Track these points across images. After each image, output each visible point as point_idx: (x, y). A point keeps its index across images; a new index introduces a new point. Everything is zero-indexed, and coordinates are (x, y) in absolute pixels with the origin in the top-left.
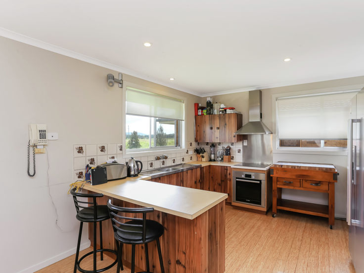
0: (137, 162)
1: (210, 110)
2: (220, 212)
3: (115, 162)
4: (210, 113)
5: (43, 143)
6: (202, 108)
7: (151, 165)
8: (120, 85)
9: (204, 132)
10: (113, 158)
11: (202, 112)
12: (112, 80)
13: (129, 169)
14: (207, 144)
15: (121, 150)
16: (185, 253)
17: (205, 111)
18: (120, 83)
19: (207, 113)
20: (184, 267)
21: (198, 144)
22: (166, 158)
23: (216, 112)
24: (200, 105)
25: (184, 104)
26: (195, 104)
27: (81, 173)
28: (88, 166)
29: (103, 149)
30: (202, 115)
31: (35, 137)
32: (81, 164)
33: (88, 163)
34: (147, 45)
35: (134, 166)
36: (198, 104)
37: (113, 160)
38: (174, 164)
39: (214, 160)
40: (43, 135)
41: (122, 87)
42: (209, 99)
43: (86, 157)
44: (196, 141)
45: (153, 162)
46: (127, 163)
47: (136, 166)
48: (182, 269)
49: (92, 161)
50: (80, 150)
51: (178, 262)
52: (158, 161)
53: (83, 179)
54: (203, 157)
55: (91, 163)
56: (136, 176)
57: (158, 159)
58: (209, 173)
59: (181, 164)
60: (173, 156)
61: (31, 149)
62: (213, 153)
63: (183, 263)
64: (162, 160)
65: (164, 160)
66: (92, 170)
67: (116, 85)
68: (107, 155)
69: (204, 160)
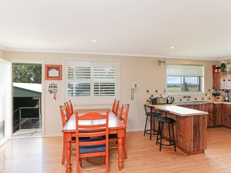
0: (171, 97)
1: (223, 69)
2: (203, 120)
3: (162, 97)
4: (223, 71)
5: (136, 89)
6: (218, 68)
7: (181, 100)
8: (164, 64)
9: (219, 83)
10: (161, 95)
11: (218, 70)
12: (160, 63)
13: (168, 100)
14: (223, 90)
15: (165, 92)
16: (183, 132)
17: (220, 70)
18: (164, 62)
19: (221, 71)
20: (183, 138)
21: (216, 90)
22: (190, 97)
23: (227, 70)
24: (216, 66)
25: (203, 67)
26: (213, 66)
27: (148, 100)
28: (150, 98)
29: (157, 91)
30: (218, 72)
31: (133, 86)
32: (148, 96)
33: (151, 96)
34: (173, 48)
35: (170, 99)
36: (215, 66)
37: (161, 96)
38: (196, 101)
39: (228, 101)
40: (136, 86)
41: (165, 64)
42: (223, 62)
43: (150, 94)
44: (214, 88)
45: (182, 99)
46: (167, 98)
47: (171, 100)
48: (182, 138)
49: (152, 96)
50: (148, 91)
51: (181, 136)
52: (185, 98)
53: (149, 103)
54: (218, 98)
55: (152, 97)
56: (171, 103)
57: (185, 97)
58: (222, 108)
59: (201, 101)
60: (195, 97)
61: (132, 90)
62: (227, 96)
63: (182, 136)
64: (187, 98)
65: (189, 98)
66: (152, 99)
67: (162, 64)
68: (159, 94)
69: (219, 100)
